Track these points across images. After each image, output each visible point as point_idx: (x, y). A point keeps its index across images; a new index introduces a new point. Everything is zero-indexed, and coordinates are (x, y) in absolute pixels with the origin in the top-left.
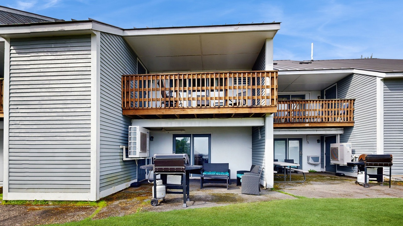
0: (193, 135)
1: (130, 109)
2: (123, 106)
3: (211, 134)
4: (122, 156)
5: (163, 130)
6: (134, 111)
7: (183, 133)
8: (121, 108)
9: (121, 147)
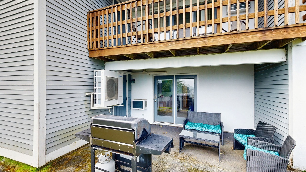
0: (176, 76)
1: (95, 50)
2: (89, 47)
3: (197, 75)
4: (89, 104)
5: (144, 71)
6: (99, 52)
7: (164, 74)
8: (87, 50)
9: (87, 94)
